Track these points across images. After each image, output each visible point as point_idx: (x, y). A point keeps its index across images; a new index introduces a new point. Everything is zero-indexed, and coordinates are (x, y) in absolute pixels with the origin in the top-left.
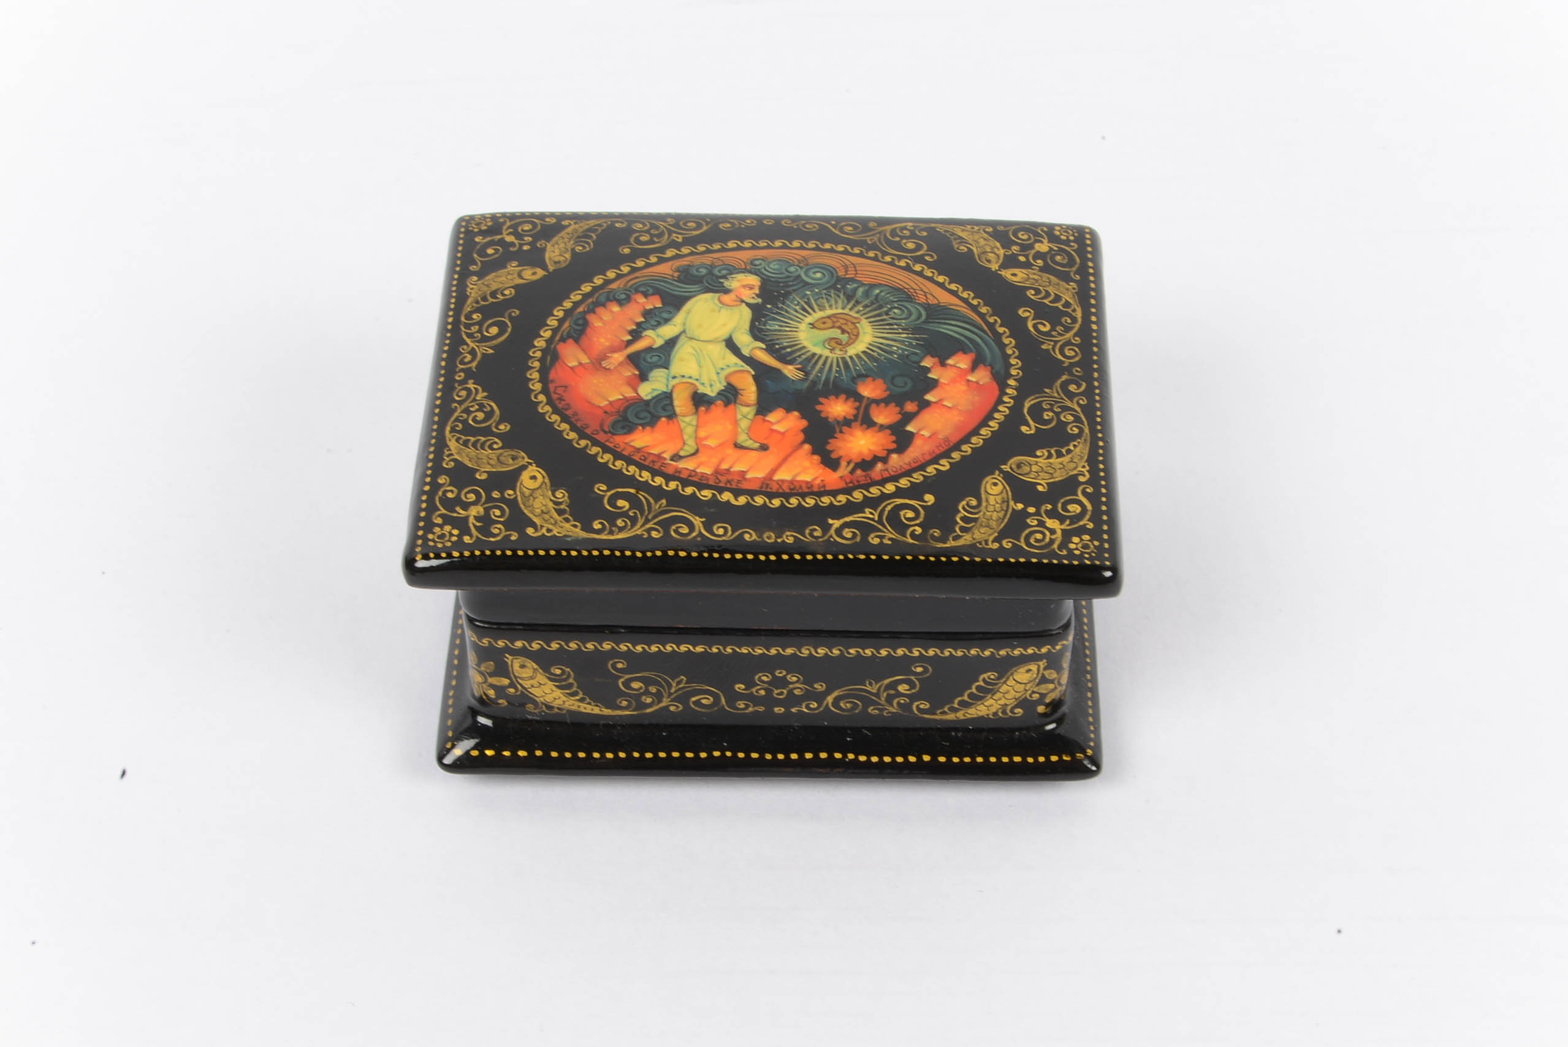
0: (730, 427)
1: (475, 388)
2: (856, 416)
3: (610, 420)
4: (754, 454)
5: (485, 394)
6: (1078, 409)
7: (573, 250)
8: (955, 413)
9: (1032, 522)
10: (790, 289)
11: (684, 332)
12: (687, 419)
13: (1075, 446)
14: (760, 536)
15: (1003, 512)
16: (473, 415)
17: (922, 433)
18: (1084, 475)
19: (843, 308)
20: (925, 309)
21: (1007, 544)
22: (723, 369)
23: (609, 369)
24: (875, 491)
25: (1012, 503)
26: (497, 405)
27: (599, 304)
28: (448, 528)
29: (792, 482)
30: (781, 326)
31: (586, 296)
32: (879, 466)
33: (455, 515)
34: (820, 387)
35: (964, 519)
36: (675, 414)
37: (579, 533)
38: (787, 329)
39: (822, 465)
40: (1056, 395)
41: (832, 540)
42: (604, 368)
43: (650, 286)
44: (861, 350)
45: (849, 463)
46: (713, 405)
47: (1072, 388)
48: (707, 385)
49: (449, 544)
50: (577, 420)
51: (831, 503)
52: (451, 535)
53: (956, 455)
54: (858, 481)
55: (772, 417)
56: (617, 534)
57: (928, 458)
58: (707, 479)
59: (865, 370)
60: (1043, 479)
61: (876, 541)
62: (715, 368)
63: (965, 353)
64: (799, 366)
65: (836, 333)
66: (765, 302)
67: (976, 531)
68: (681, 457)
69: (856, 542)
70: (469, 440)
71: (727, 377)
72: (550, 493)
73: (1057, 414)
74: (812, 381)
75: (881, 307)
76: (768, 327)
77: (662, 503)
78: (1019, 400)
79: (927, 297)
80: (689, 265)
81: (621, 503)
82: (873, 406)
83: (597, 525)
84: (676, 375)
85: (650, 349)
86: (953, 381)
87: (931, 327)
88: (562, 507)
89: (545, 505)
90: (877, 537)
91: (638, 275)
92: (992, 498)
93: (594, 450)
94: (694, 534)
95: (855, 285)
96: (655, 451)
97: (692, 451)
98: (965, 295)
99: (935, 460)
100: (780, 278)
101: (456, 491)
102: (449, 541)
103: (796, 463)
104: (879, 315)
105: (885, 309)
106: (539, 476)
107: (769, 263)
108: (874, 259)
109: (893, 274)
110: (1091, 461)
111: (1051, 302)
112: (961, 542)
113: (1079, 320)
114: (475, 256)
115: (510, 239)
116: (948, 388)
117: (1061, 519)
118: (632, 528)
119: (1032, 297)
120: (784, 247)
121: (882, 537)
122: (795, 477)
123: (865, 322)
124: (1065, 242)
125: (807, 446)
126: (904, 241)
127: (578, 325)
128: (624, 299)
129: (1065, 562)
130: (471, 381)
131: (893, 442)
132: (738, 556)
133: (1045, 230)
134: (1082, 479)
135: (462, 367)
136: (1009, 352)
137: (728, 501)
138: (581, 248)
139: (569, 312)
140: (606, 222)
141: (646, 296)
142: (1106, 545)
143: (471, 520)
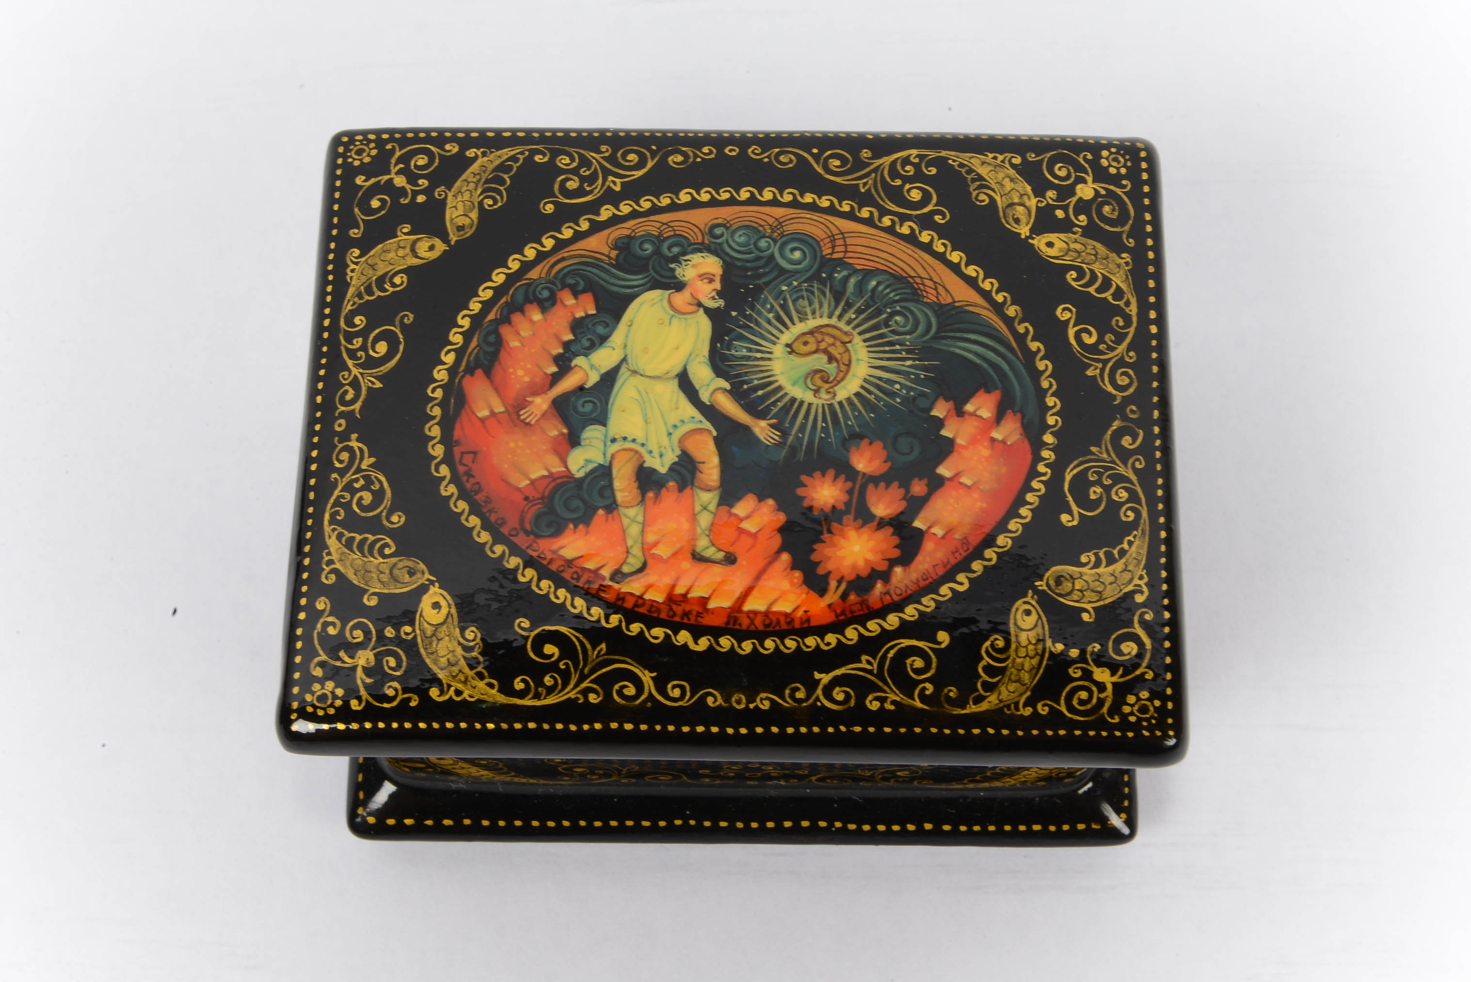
0: (686, 526)
1: (360, 448)
2: (848, 504)
3: (532, 513)
4: (717, 569)
5: (373, 460)
6: (1134, 478)
7: (481, 204)
8: (976, 496)
9: (1075, 672)
10: (761, 282)
11: (624, 360)
12: (632, 512)
13: (1130, 543)
14: (727, 699)
15: (1038, 658)
16: (358, 495)
17: (933, 530)
18: (1142, 592)
19: (830, 316)
20: (935, 312)
21: (1042, 709)
22: (675, 426)
23: (528, 424)
25: (1049, 643)
26: (387, 480)
27: (514, 308)
28: (330, 685)
29: (767, 614)
30: (750, 350)
31: (499, 291)
32: (879, 586)
33: (338, 664)
34: (801, 456)
35: (988, 669)
36: (615, 501)
37: (496, 696)
38: (759, 355)
39: (804, 587)
40: (1105, 456)
41: (819, 704)
42: (523, 421)
43: (581, 276)
44: (854, 392)
45: (839, 582)
46: (664, 489)
47: (1126, 441)
48: (656, 453)
49: (332, 711)
50: (490, 511)
51: (818, 646)
52: (335, 697)
53: (977, 566)
54: (852, 612)
55: (741, 509)
56: (545, 698)
57: (941, 571)
58: (659, 611)
59: (859, 426)
60: (1090, 602)
61: (875, 706)
62: (665, 424)
63: (988, 391)
64: (773, 421)
65: (819, 361)
66: (729, 306)
67: (1003, 689)
68: (625, 576)
69: (850, 707)
70: (353, 538)
71: (681, 441)
72: (458, 630)
73: (1107, 489)
74: (790, 446)
75: (878, 312)
76: (733, 352)
77: (601, 650)
78: (1058, 468)
79: (938, 293)
80: (629, 237)
81: (550, 649)
82: (871, 487)
83: (519, 685)
84: (616, 437)
85: (581, 390)
86: (973, 441)
87: (943, 345)
88: (475, 654)
89: (453, 651)
90: (876, 699)
91: (566, 255)
92: (1023, 634)
93: (513, 562)
94: (643, 697)
95: (845, 273)
96: (590, 565)
97: (638, 565)
98: (986, 285)
99: (949, 576)
100: (748, 261)
101: (338, 624)
102: (332, 705)
103: (772, 583)
104: (876, 327)
105: (884, 316)
106: (443, 603)
107: (734, 232)
108: (869, 222)
109: (893, 250)
110: (1151, 567)
111: (1098, 291)
112: (984, 706)
113: (1135, 319)
114: (356, 210)
115: (400, 181)
116: (966, 454)
117: (1113, 667)
118: (564, 688)
119: (1074, 284)
120: (752, 201)
121: (882, 700)
122: (772, 604)
123: (858, 340)
124: (1116, 180)
125: (785, 557)
126: (907, 186)
127: (489, 344)
128: (547, 299)
129: (1118, 734)
130: (354, 436)
131: (896, 547)
132: (700, 729)
133: (1090, 157)
134: (1139, 599)
135: (343, 408)
136: (1045, 384)
137: (685, 645)
138: (491, 202)
139: (477, 320)
140: (522, 153)
141: (576, 294)
142: (1170, 705)
143: (359, 673)
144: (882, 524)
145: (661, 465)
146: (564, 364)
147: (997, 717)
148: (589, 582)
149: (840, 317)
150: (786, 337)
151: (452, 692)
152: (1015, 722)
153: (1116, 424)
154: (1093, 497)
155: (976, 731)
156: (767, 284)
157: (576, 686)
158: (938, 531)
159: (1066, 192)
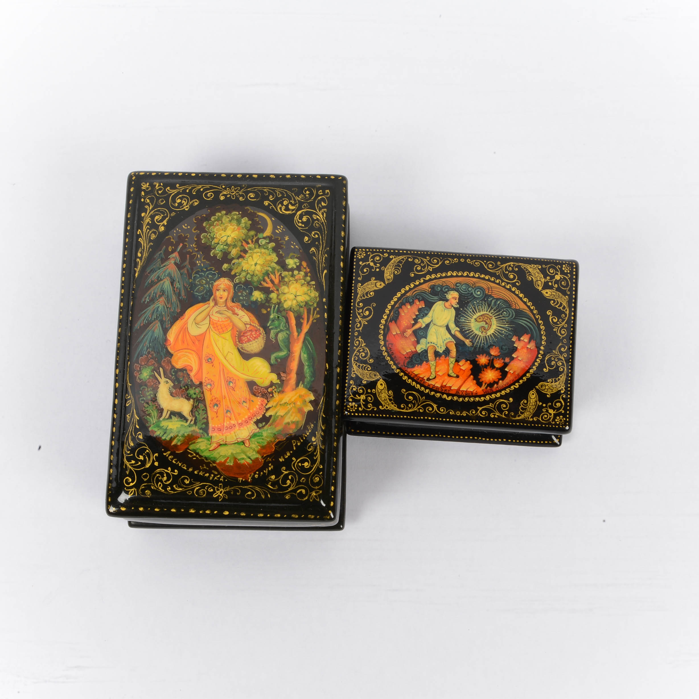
0: (447, 367)
1: (361, 341)
2: (489, 363)
3: (407, 361)
4: (454, 379)
5: (365, 344)
6: (563, 359)
7: (394, 272)
8: (522, 363)
9: (544, 410)
10: (469, 300)
11: (432, 321)
12: (433, 363)
13: (561, 377)
14: (455, 413)
15: (535, 406)
16: (361, 353)
17: (510, 371)
18: (563, 390)
19: (487, 311)
20: (515, 311)
21: (535, 419)
22: (445, 340)
23: (406, 337)
24: (493, 396)
25: (538, 402)
26: (369, 350)
27: (403, 304)
28: (354, 403)
29: (466, 391)
30: (465, 320)
31: (399, 299)
32: (495, 385)
33: (356, 398)
34: (477, 350)
35: (522, 408)
36: (428, 359)
37: (396, 409)
38: (467, 321)
39: (476, 385)
40: (556, 353)
41: (478, 415)
43: (421, 296)
44: (492, 333)
45: (485, 384)
46: (441, 357)
47: (562, 349)
48: (439, 347)
49: (354, 410)
50: (396, 360)
51: (479, 400)
52: (355, 407)
53: (521, 381)
54: (488, 392)
55: (461, 363)
56: (409, 410)
57: (512, 382)
58: (439, 389)
59: (493, 342)
60: (549, 392)
61: (493, 416)
62: (442, 339)
63: (527, 334)
64: (471, 340)
65: (483, 324)
66: (460, 307)
67: (525, 414)
68: (430, 379)
69: (486, 416)
70: (360, 365)
71: (446, 344)
72: (387, 391)
73: (556, 362)
75: (500, 311)
76: (461, 320)
77: (424, 398)
78: (544, 356)
79: (516, 306)
80: (434, 285)
81: (410, 397)
82: (495, 359)
83: (402, 406)
84: (429, 342)
85: (420, 328)
86: (523, 348)
87: (516, 321)
88: (391, 398)
89: (386, 397)
90: (493, 414)
91: (417, 289)
92: (532, 400)
93: (402, 374)
94: (434, 411)
95: (491, 299)
96: (421, 376)
97: (434, 377)
98: (529, 304)
99: (514, 384)
100: (466, 294)
101: (356, 388)
102: (354, 409)
103: (468, 383)
104: (499, 315)
105: (501, 312)
106: (383, 384)
107: (462, 285)
108: (498, 284)
109: (504, 293)
110: (566, 383)
111: (558, 307)
112: (520, 418)
113: (568, 315)
114: (360, 272)
115: (372, 264)
116: (520, 351)
117: (554, 409)
118: (414, 407)
119: (552, 304)
120: (467, 276)
121: (495, 415)
122: (467, 389)
123: (494, 318)
124: (566, 274)
125: (472, 376)
126: (509, 274)
127: (396, 314)
128: (412, 302)
129: (554, 426)
130: (360, 337)
131: (500, 375)
132: (448, 420)
133: (560, 267)
134: (562, 392)
135: (357, 329)
136: (542, 333)
137: (445, 398)
138: (397, 272)
139: (393, 307)
140: (405, 258)
141: (419, 301)
142: (568, 420)
143: (361, 400)
144: (497, 369)
145: (441, 351)
146: (416, 321)
147: (523, 421)
148: (421, 381)
149: (489, 312)
150: (475, 317)
151: (385, 407)
152: (528, 422)
153: (560, 344)
154: (552, 364)
155: (518, 424)
156: (470, 301)
157: (417, 407)
158: (512, 372)
159: (552, 277)
